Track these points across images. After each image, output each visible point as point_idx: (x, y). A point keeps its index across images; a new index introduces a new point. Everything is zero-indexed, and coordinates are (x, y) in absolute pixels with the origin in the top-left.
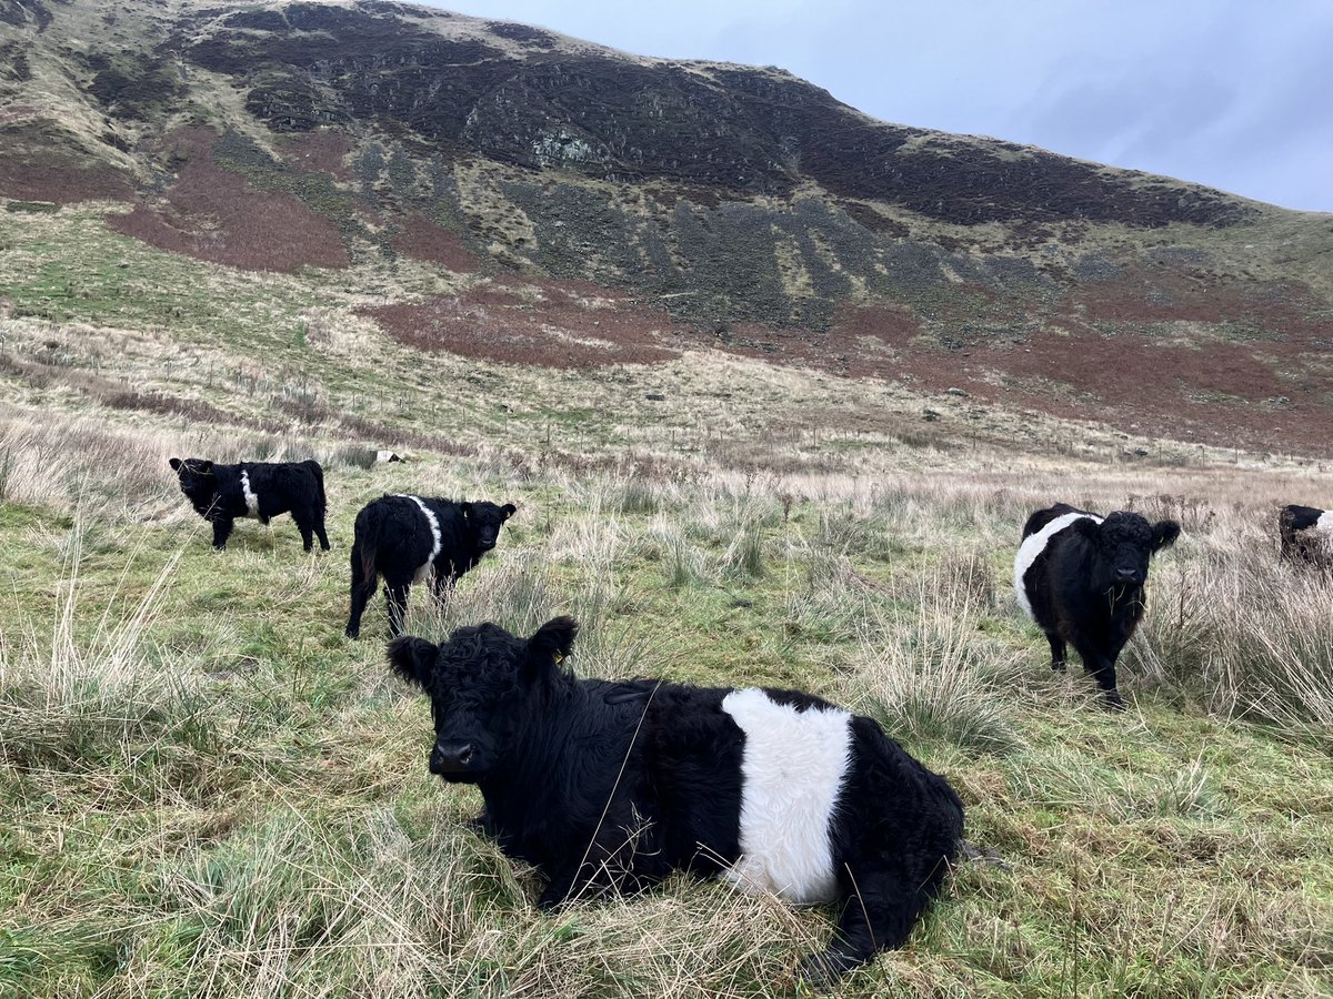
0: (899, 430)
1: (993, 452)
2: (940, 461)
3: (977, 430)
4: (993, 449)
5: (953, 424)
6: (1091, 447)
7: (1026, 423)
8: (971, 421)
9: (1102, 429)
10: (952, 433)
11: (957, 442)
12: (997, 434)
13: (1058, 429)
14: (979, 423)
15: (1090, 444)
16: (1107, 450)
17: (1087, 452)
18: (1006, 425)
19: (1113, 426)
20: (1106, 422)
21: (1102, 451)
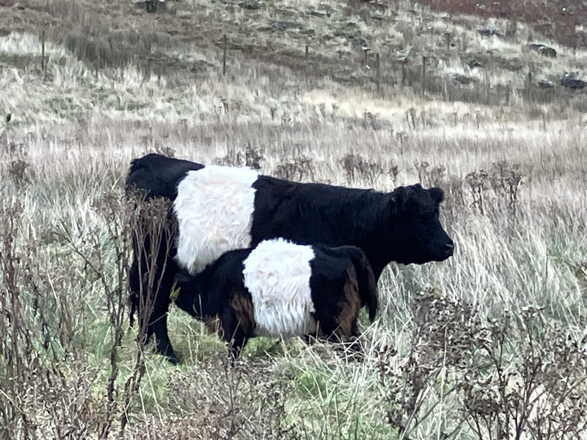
0: (77, 32)
1: (264, 80)
2: (143, 98)
3: (248, 32)
4: (265, 72)
5: (202, 19)
6: (475, 72)
7: (353, 20)
8: (239, 15)
9: (510, 35)
10: (191, 37)
11: (197, 56)
12: (288, 43)
13: (420, 31)
14: (257, 18)
15: (473, 65)
16: (504, 78)
17: (464, 80)
18: (312, 25)
19: (538, 29)
20: (528, 20)
21: (494, 80)
